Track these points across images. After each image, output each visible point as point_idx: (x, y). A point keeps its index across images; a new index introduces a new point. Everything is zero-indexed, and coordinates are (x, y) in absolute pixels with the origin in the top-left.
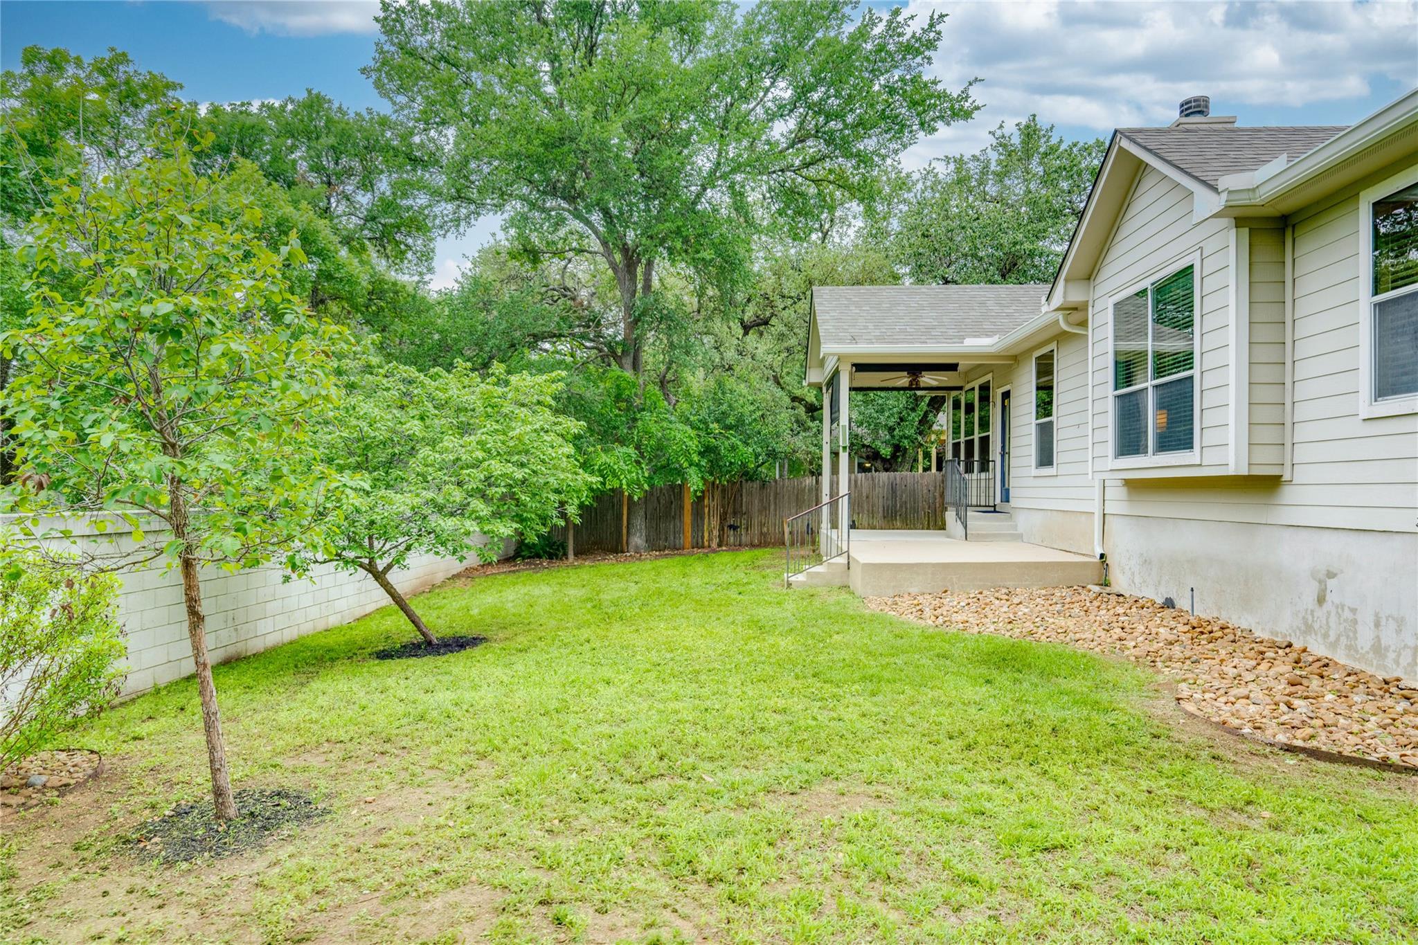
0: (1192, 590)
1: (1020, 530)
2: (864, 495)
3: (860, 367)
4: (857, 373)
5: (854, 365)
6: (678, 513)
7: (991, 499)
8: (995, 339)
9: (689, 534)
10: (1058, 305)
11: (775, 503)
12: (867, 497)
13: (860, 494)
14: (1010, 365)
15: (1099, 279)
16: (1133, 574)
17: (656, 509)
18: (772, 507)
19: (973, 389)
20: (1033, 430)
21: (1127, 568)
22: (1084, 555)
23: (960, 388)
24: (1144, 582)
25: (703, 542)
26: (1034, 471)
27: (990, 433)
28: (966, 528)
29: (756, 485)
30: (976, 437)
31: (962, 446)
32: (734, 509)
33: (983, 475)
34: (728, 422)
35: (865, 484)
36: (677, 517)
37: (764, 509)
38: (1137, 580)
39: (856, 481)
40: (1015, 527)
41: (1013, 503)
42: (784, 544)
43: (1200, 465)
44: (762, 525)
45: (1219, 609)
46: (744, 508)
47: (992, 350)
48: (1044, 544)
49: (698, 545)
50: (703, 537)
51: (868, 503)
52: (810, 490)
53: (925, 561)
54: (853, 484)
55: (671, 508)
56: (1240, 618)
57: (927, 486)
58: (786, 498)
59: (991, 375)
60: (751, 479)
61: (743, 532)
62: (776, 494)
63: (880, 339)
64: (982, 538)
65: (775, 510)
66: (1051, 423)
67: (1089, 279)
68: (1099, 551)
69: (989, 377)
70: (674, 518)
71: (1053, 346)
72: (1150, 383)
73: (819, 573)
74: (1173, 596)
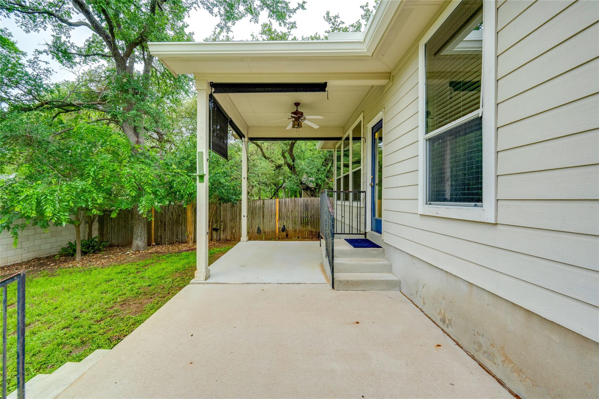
2: (290, 210)
5: (213, 85)
6: (183, 221)
11: (240, 216)
12: (292, 212)
13: (288, 210)
17: (171, 219)
18: (238, 218)
27: (362, 167)
30: (351, 172)
31: (342, 180)
32: (216, 219)
33: (355, 204)
35: (291, 205)
36: (183, 223)
37: (233, 219)
40: (390, 268)
41: (385, 237)
44: (232, 228)
46: (222, 219)
51: (292, 215)
55: (179, 219)
59: (362, 115)
61: (222, 232)
65: (240, 220)
69: (361, 118)
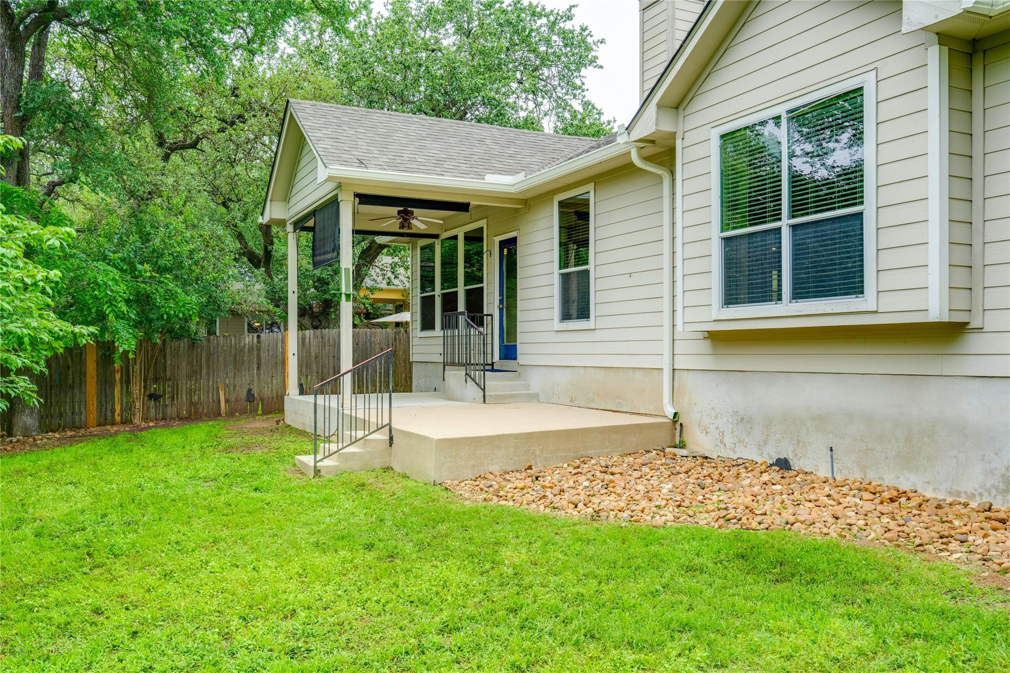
0: (831, 450)
1: (534, 388)
2: (313, 354)
3: (365, 199)
4: (360, 206)
5: (357, 195)
6: (77, 380)
7: (489, 356)
8: (521, 177)
9: (93, 404)
10: (641, 136)
11: (208, 366)
12: (316, 358)
13: (309, 353)
14: (517, 210)
15: (691, 109)
16: (722, 434)
18: (204, 371)
19: (455, 238)
20: (556, 281)
21: (713, 427)
22: (641, 414)
23: (436, 236)
24: (740, 441)
25: (113, 416)
26: (557, 325)
27: (483, 286)
28: (484, 390)
29: (184, 343)
30: (461, 290)
31: (438, 300)
32: (155, 374)
33: (473, 330)
34: (162, 262)
35: (314, 343)
36: (77, 385)
37: (194, 374)
38: (728, 440)
39: (303, 339)
40: (527, 386)
41: (521, 359)
42: (219, 414)
43: (876, 312)
44: (190, 392)
45: (864, 469)
46: (168, 373)
47: (513, 190)
48: (576, 403)
49: (105, 420)
50: (113, 411)
51: (317, 363)
52: (251, 349)
53: (506, 433)
54: (302, 342)
55: (67, 375)
56: (898, 477)
57: (380, 344)
58: (221, 358)
59: (485, 221)
60: (178, 337)
61: (168, 402)
62: (209, 355)
63: (392, 166)
64: (502, 400)
65: (208, 374)
66: (587, 272)
67: (677, 108)
68: (670, 411)
69: (483, 223)
70: (72, 387)
71: (590, 187)
72: (785, 223)
73: (354, 454)
74: (790, 457)
